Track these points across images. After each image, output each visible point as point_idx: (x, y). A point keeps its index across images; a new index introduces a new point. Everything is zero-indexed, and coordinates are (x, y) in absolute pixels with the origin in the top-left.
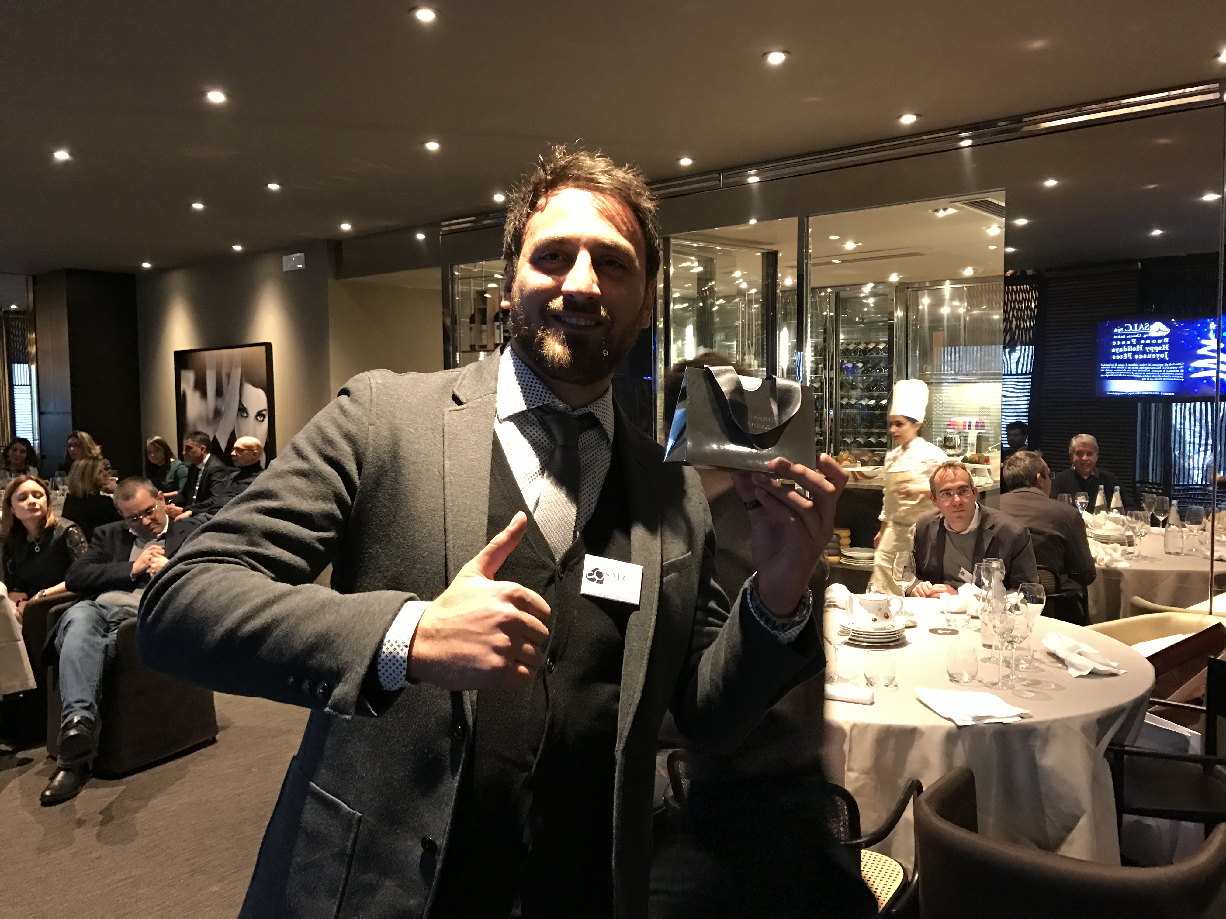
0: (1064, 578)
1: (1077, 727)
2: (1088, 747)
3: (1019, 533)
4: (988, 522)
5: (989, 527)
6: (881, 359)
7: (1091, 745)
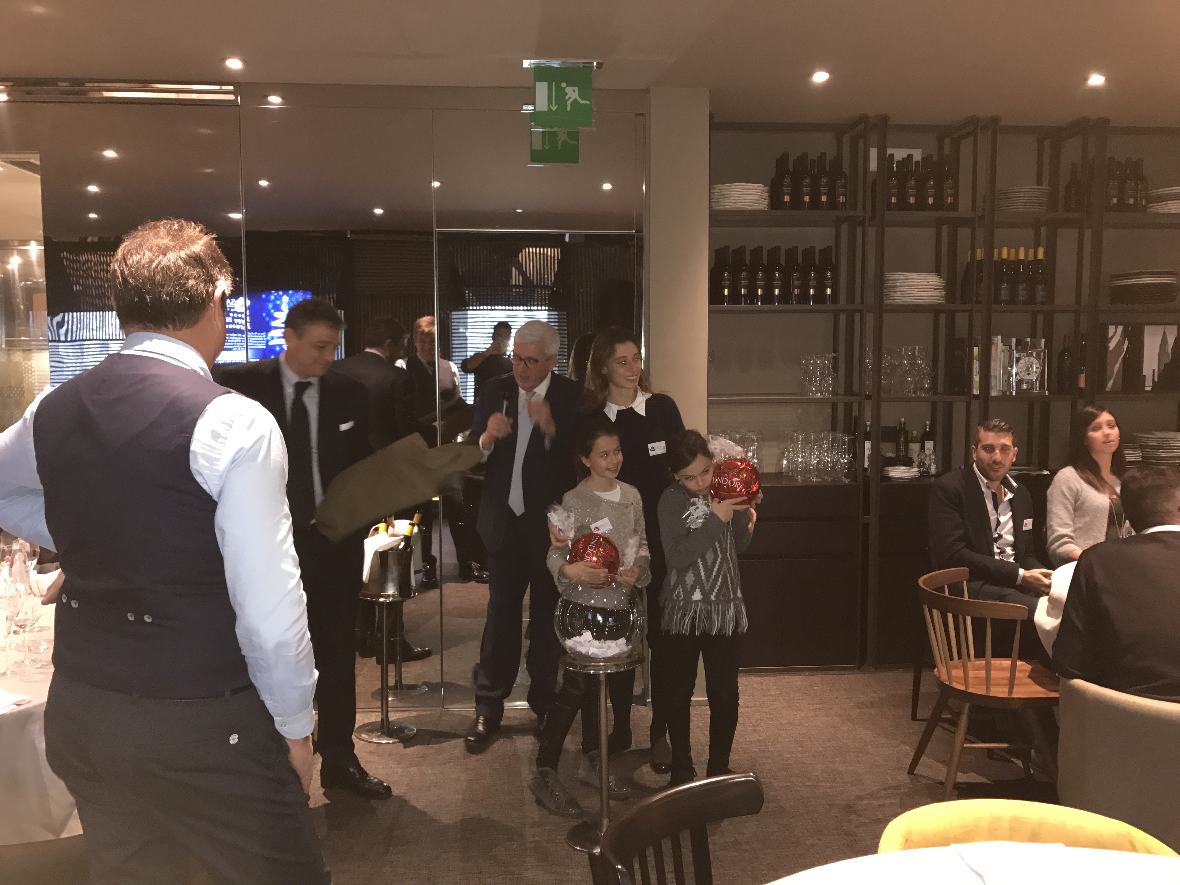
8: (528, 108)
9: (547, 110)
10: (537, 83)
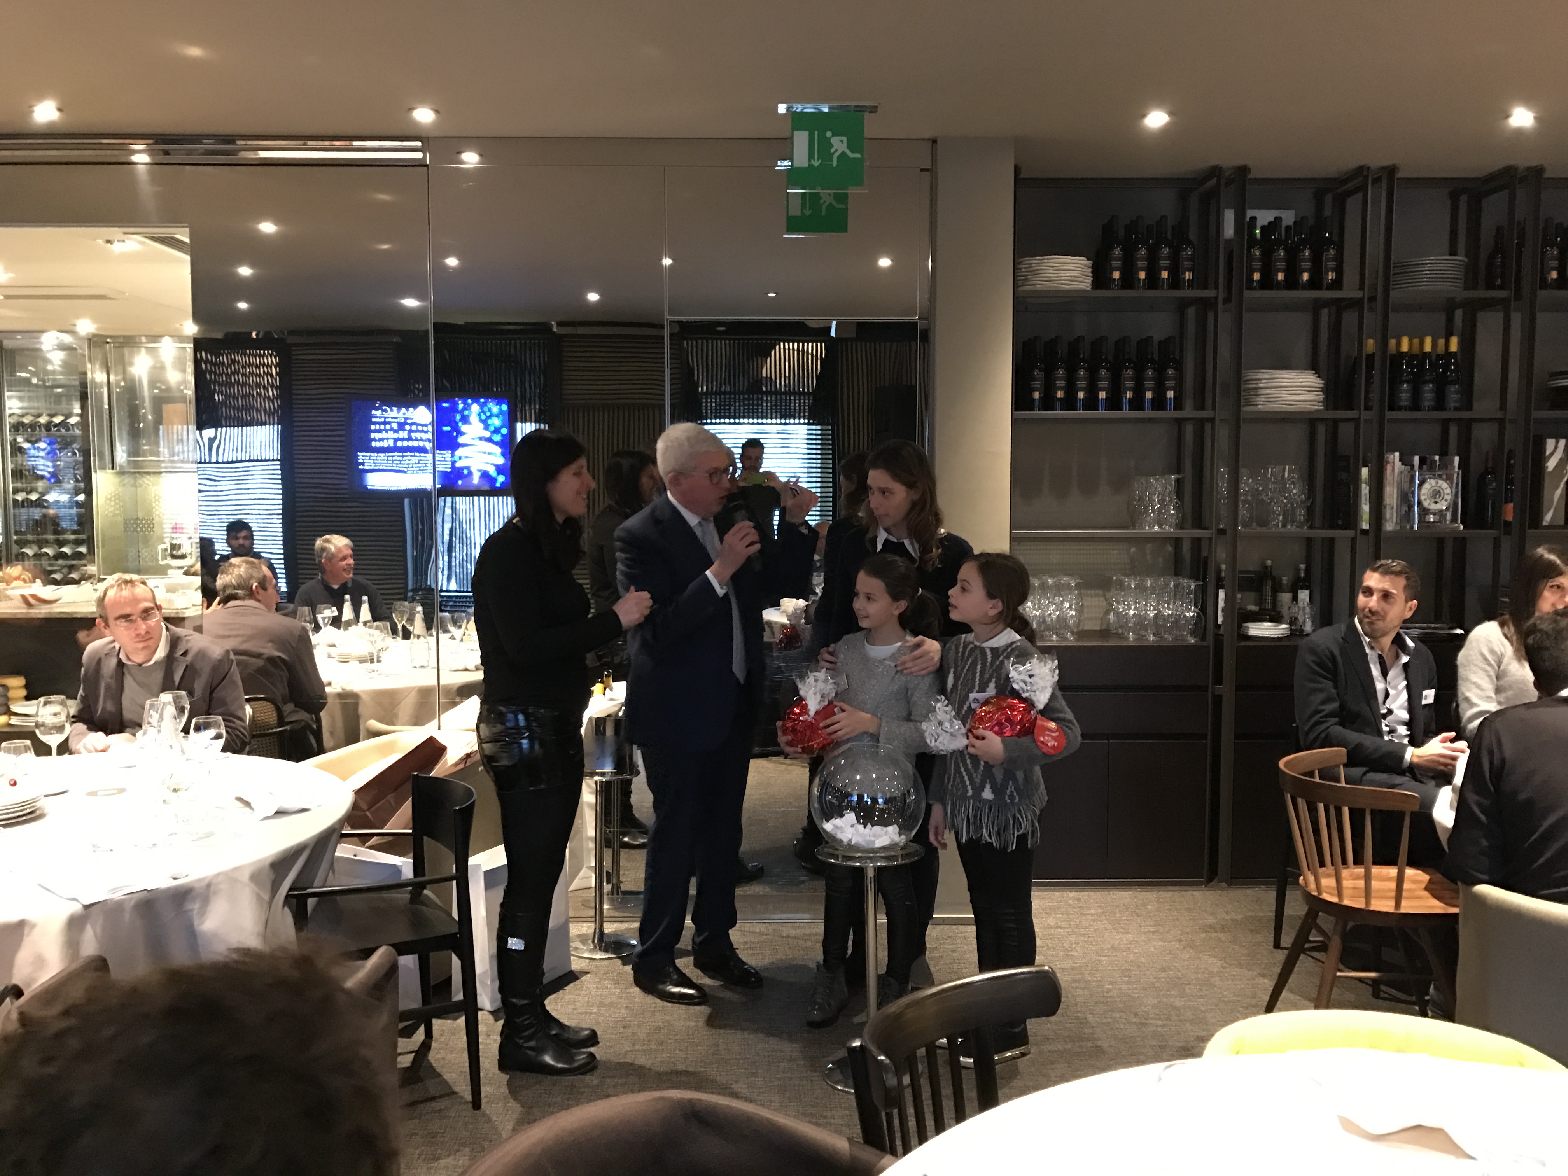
0: (289, 707)
1: (245, 876)
2: (259, 898)
3: (219, 657)
4: (180, 647)
5: (181, 652)
6: (74, 439)
7: (262, 894)
8: (784, 164)
9: (807, 165)
10: (796, 133)
